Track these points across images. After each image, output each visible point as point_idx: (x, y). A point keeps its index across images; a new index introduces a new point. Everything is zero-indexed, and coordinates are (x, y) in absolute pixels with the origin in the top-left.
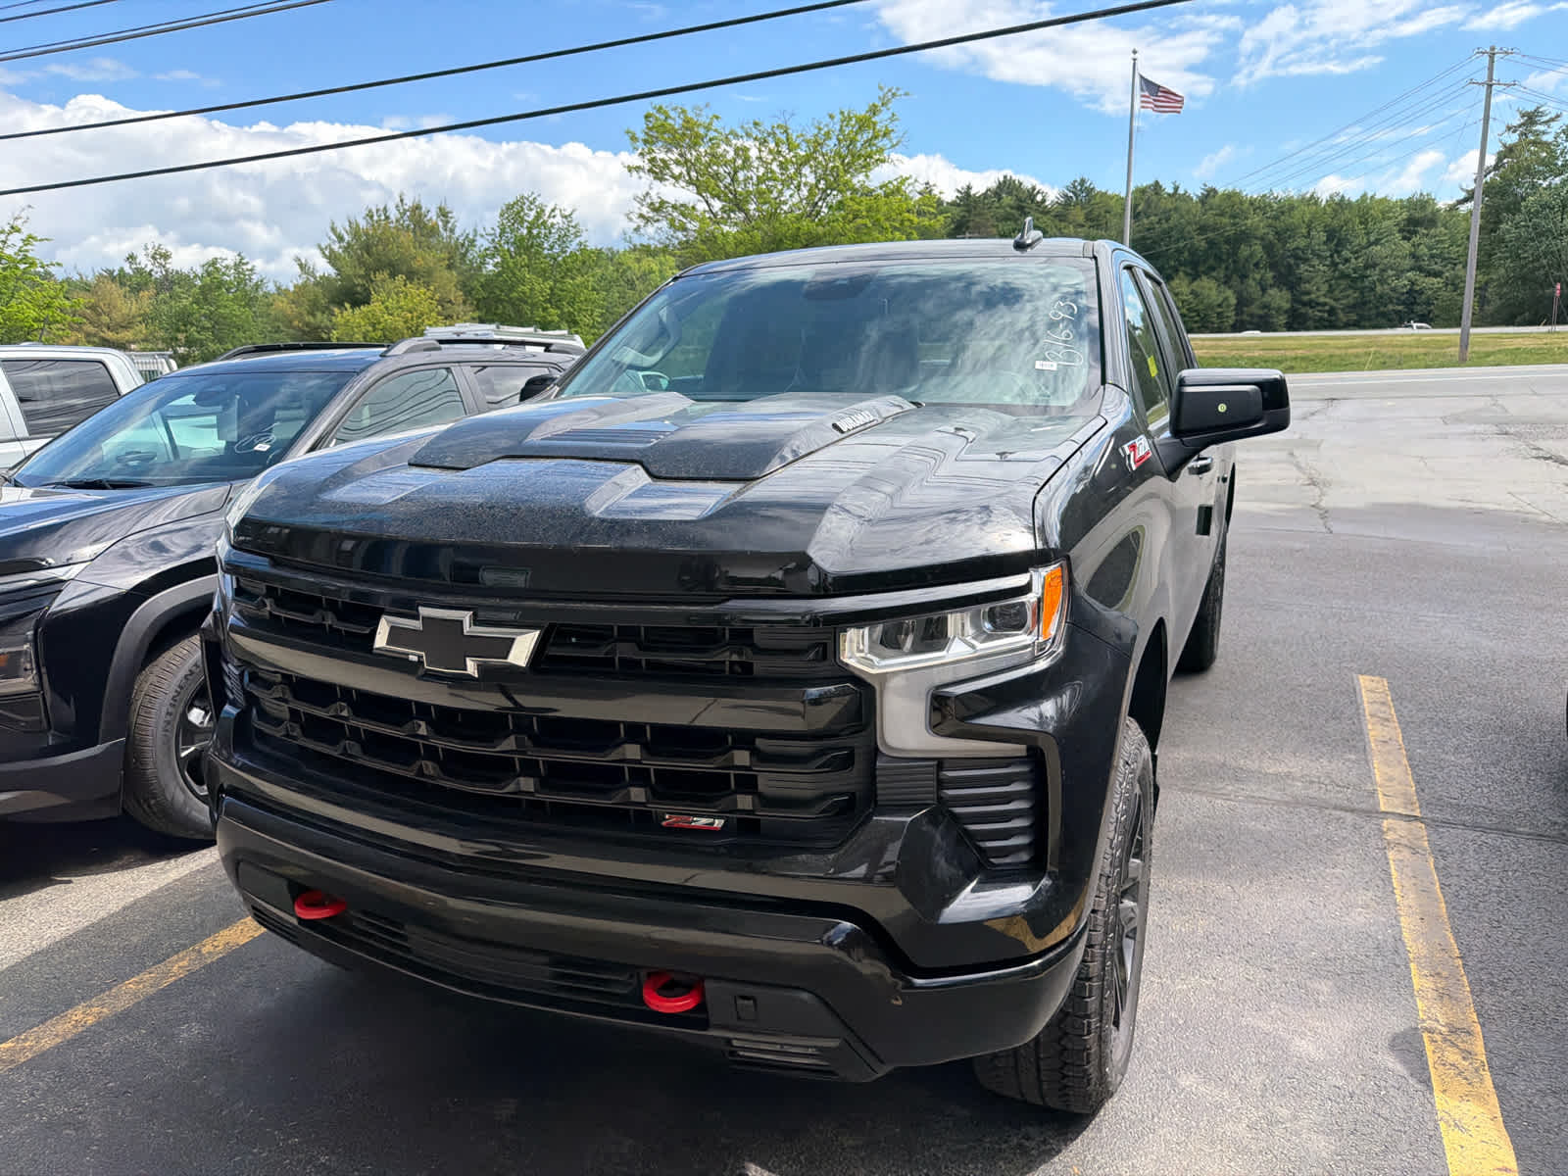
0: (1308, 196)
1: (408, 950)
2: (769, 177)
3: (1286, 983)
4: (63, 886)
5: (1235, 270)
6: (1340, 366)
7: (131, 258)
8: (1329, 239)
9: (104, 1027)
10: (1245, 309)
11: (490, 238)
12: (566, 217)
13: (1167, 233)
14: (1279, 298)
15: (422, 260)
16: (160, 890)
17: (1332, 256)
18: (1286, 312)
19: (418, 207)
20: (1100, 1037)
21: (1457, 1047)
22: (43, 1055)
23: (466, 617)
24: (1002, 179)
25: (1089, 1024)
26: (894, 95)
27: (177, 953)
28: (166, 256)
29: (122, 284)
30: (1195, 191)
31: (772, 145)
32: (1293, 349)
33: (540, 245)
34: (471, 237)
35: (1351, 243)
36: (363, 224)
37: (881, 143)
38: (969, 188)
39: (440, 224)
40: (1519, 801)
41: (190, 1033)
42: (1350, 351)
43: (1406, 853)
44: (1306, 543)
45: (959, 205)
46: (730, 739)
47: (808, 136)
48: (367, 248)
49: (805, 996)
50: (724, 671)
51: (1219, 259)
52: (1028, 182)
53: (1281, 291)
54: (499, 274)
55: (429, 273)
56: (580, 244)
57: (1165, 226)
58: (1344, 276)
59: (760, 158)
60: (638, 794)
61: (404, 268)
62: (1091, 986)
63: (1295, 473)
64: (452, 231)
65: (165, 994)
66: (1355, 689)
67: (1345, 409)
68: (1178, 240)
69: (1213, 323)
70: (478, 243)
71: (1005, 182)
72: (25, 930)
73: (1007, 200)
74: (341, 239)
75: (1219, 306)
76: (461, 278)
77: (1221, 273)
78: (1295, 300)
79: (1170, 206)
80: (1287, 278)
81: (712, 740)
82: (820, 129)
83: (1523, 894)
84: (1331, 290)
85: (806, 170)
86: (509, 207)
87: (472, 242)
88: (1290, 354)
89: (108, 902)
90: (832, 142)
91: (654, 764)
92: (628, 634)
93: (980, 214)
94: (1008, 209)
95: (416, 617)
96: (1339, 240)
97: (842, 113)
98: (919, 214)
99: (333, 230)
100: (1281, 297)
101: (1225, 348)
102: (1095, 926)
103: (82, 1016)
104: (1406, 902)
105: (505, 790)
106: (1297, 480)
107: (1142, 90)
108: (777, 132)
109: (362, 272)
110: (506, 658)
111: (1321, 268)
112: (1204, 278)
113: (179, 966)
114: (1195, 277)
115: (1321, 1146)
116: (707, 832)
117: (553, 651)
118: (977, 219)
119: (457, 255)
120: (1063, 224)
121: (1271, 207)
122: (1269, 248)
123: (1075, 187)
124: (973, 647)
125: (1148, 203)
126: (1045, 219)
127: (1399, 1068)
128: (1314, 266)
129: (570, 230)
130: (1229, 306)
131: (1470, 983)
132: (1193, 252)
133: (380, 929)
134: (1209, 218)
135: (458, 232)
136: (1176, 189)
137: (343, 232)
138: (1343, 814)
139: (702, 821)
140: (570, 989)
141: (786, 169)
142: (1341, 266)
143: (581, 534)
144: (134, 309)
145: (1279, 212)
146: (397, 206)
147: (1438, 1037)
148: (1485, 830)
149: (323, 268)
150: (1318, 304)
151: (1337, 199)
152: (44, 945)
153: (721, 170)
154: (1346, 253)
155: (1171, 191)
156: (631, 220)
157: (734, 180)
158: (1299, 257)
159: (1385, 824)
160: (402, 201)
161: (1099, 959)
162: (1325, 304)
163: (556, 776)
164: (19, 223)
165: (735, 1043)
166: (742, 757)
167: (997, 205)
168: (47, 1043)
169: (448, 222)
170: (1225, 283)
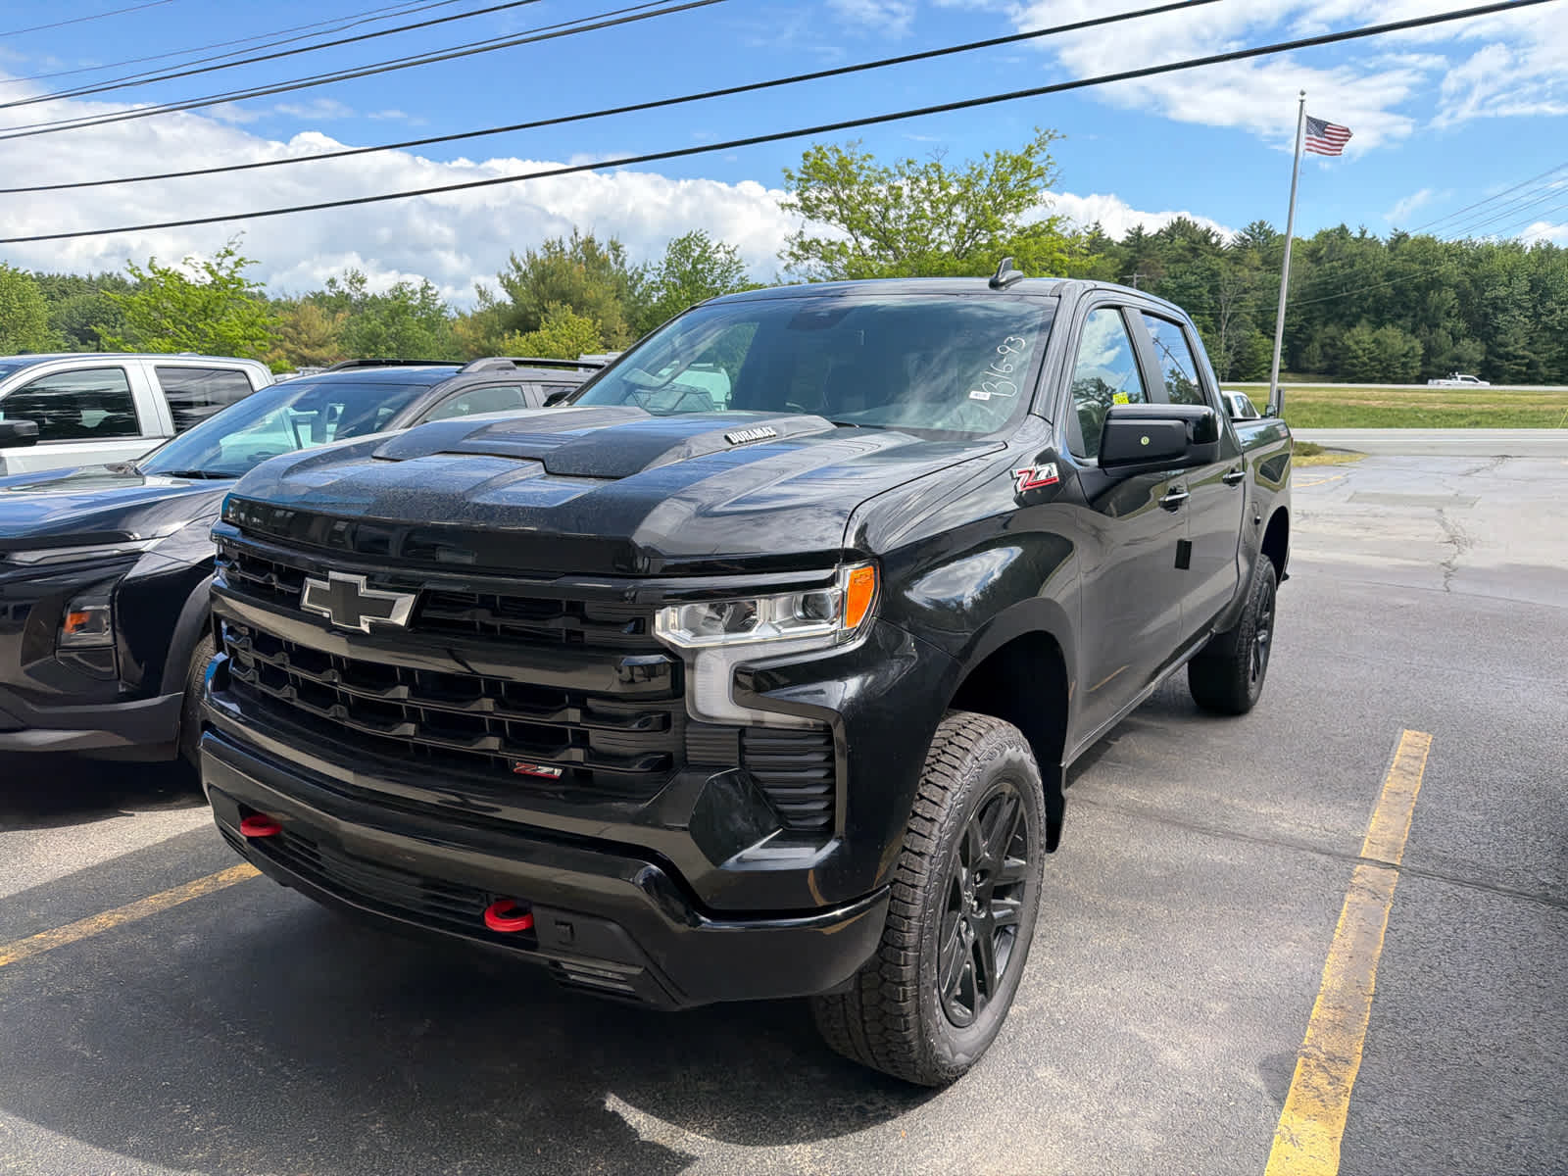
0: (1511, 243)
1: (321, 868)
2: (919, 215)
3: (1182, 1000)
4: (125, 818)
5: (1425, 319)
6: (1533, 422)
7: (332, 282)
8: (1532, 290)
9: (120, 928)
10: (1433, 360)
11: (656, 272)
12: (728, 253)
13: (1351, 279)
14: (1472, 349)
15: (593, 292)
16: (203, 828)
17: (1535, 307)
18: (1479, 364)
19: (591, 241)
20: (918, 1005)
21: (1328, 1073)
22: (66, 946)
23: (361, 580)
24: (1175, 220)
25: (905, 992)
26: (1050, 136)
27: (198, 878)
28: (362, 281)
29: (321, 306)
30: (1384, 236)
31: (924, 183)
32: (1480, 404)
33: (704, 280)
34: (640, 270)
35: (1556, 293)
36: (540, 255)
37: (1033, 183)
38: (1140, 228)
39: (611, 257)
40: (1514, 859)
41: (186, 941)
42: (1546, 407)
43: (1366, 897)
44: (1415, 599)
45: (1128, 246)
46: (567, 698)
47: (961, 176)
48: (542, 278)
49: (614, 927)
50: (561, 638)
51: (1405, 306)
52: (1202, 223)
53: (1474, 342)
54: (664, 306)
55: (598, 305)
56: (742, 279)
57: (1348, 271)
58: (1547, 328)
59: (912, 197)
60: (493, 743)
61: (575, 299)
62: (906, 955)
63: (1437, 528)
64: (622, 264)
65: (179, 910)
66: (1392, 743)
67: (1514, 467)
68: (1363, 286)
69: (1395, 373)
70: (646, 277)
71: (1179, 223)
72: (85, 850)
73: (1180, 241)
74: (519, 268)
75: (1404, 356)
76: (629, 310)
77: (1408, 322)
78: (1490, 351)
79: (1355, 251)
80: (1482, 327)
81: (552, 698)
82: (973, 169)
83: (1472, 946)
84: (1532, 342)
85: (957, 210)
86: (680, 242)
87: (641, 276)
88: (1476, 408)
89: (158, 833)
90: (984, 183)
91: (509, 717)
92: (487, 602)
93: (1150, 256)
94: (1180, 251)
95: (326, 579)
96: (1544, 289)
97: (997, 154)
98: (1071, 253)
99: (513, 260)
100: (1474, 349)
101: (1405, 399)
102: (913, 899)
103: (106, 920)
104: (1342, 941)
105: (393, 733)
106: (1437, 537)
107: (1308, 132)
108: (930, 170)
109: (535, 302)
110: (388, 617)
111: (1522, 318)
112: (1389, 327)
113: (195, 889)
114: (1379, 324)
115: (1146, 1140)
116: (547, 779)
117: (426, 614)
118: (1147, 260)
119: (623, 286)
120: (1238, 267)
121: (1468, 254)
122: (1463, 296)
123: (1253, 230)
124: (779, 631)
125: (1331, 250)
126: (1218, 260)
127: (1260, 1084)
128: (1513, 316)
129: (732, 266)
130: (1415, 356)
131: (1371, 1018)
132: (1378, 300)
133: (302, 848)
134: (1398, 264)
135: (627, 265)
136: (1363, 233)
137: (522, 263)
138: (1317, 856)
139: (544, 770)
140: (437, 910)
141: (937, 208)
142: (1544, 318)
143: (456, 515)
144: (330, 330)
145: (1475, 260)
146: (572, 240)
147: (1313, 1062)
148: (1460, 882)
149: (501, 296)
150: (1516, 357)
151: (1543, 246)
152: (96, 862)
153: (872, 209)
154: (1550, 305)
155: (1358, 235)
156: (782, 258)
157: (884, 218)
158: (1497, 306)
159: (1359, 868)
160: (576, 234)
161: (916, 931)
162: (1523, 357)
163: (434, 724)
164: (232, 248)
165: (565, 966)
166: (574, 715)
167: (1169, 246)
168: (71, 937)
169: (619, 256)
170: (1413, 332)
